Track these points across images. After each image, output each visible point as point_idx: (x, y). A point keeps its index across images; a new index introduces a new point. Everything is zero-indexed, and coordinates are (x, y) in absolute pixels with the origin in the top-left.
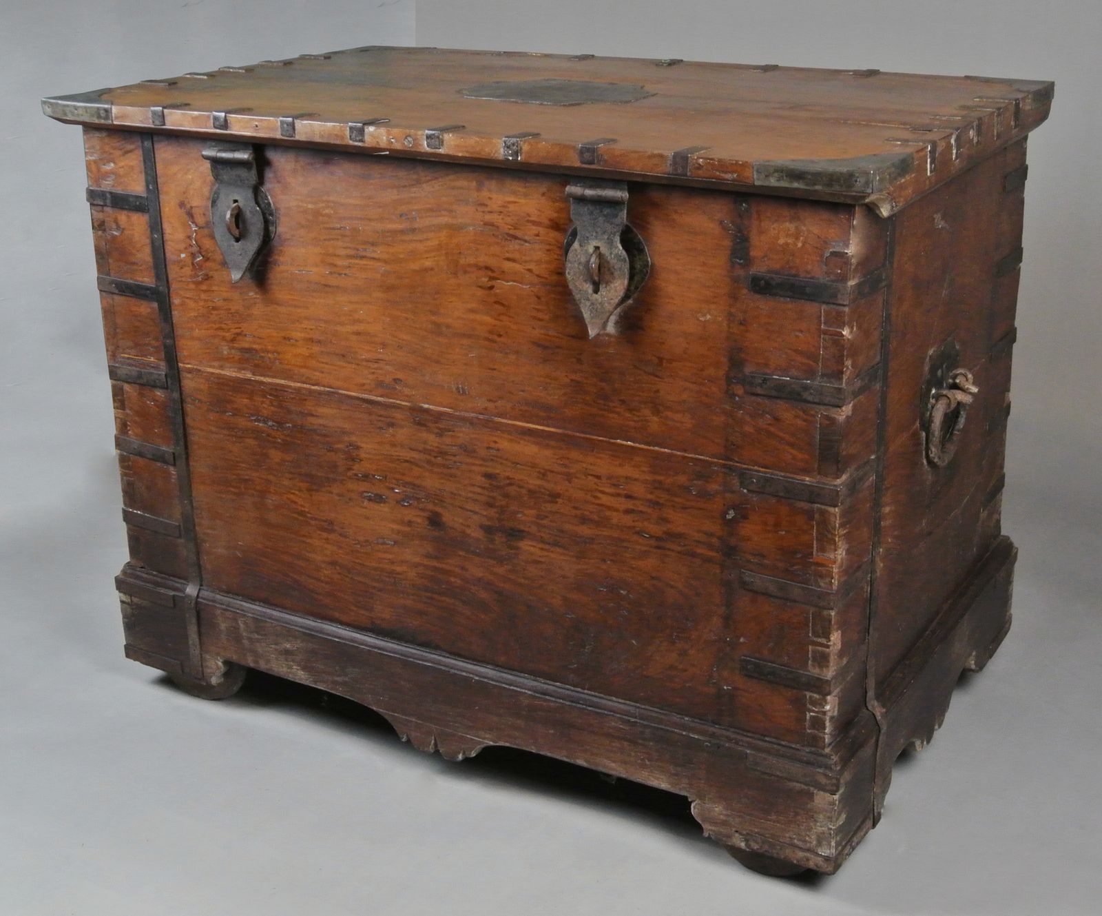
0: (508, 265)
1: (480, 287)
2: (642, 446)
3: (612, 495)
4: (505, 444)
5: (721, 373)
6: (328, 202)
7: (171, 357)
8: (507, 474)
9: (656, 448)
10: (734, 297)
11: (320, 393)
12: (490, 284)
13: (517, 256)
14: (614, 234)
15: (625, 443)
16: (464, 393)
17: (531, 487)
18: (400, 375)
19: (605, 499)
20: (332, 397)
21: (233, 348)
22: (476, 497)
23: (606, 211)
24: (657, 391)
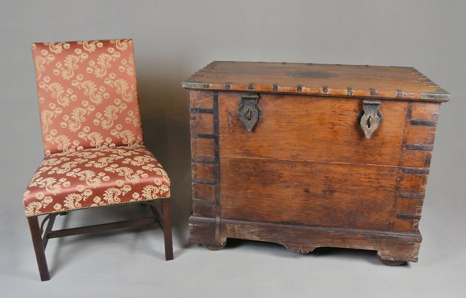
0: (338, 122)
1: (329, 128)
2: (375, 165)
3: (365, 178)
4: (332, 168)
5: (400, 145)
6: (281, 108)
7: (217, 154)
8: (332, 176)
9: (379, 165)
10: (406, 126)
11: (271, 160)
12: (332, 127)
13: (342, 119)
14: (376, 112)
15: (370, 165)
16: (320, 156)
17: (339, 179)
18: (299, 153)
19: (362, 180)
20: (276, 161)
21: (241, 150)
22: (321, 183)
23: (374, 107)
24: (381, 151)
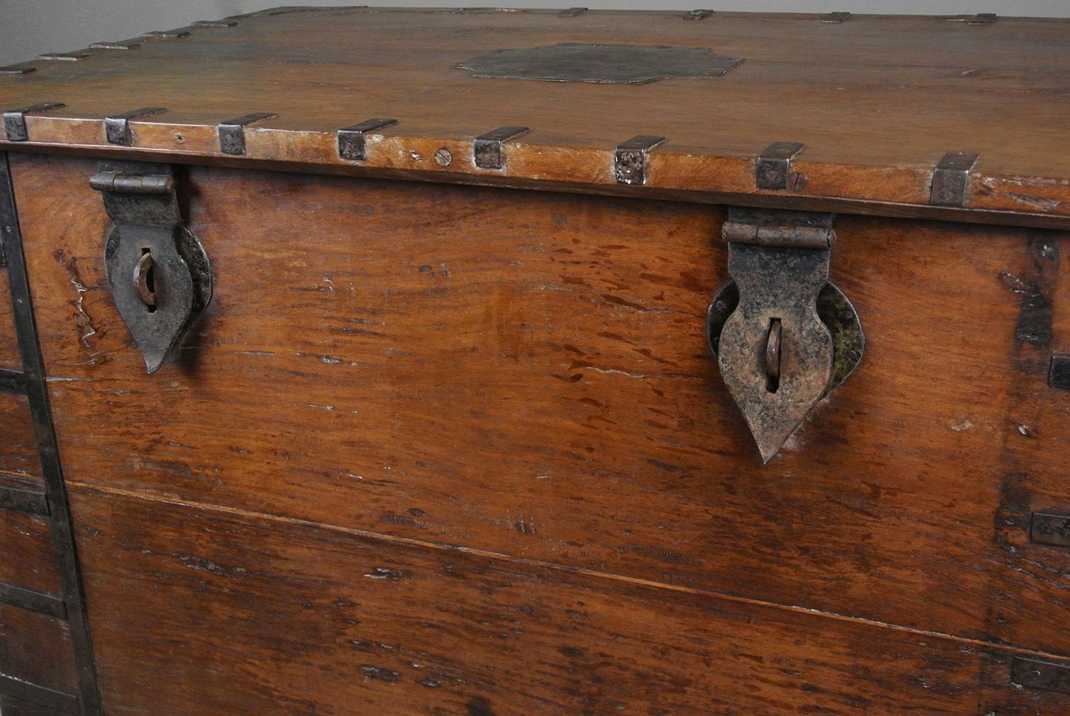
0: (603, 345)
1: (557, 376)
2: (836, 616)
3: (781, 685)
4: (597, 606)
5: (987, 510)
6: (297, 249)
7: (54, 471)
8: (601, 649)
9: (862, 620)
10: (1018, 395)
11: (290, 526)
12: (575, 371)
13: (622, 330)
14: (808, 298)
15: (805, 610)
16: (528, 531)
17: (641, 669)
18: (420, 504)
19: (767, 691)
20: (310, 533)
21: (150, 461)
22: (546, 679)
23: (793, 262)
24: (868, 536)
